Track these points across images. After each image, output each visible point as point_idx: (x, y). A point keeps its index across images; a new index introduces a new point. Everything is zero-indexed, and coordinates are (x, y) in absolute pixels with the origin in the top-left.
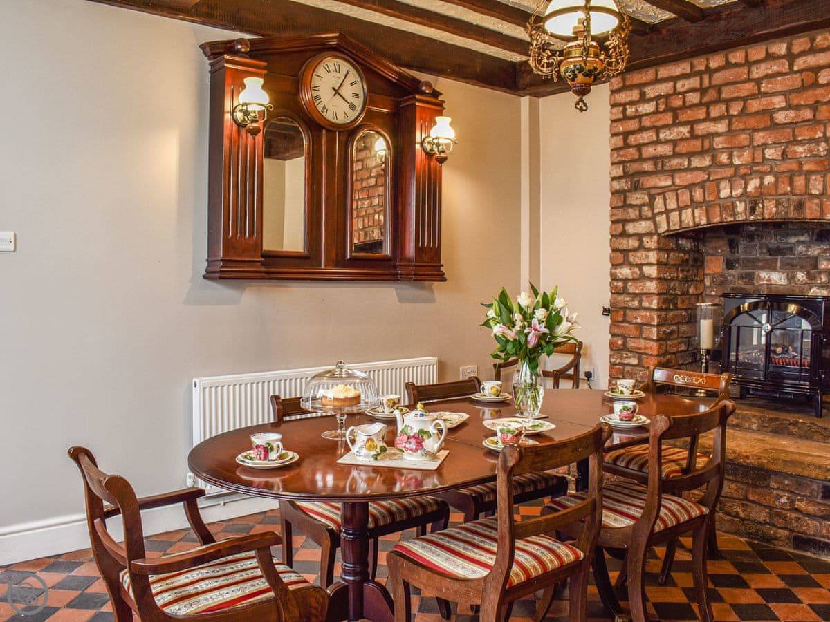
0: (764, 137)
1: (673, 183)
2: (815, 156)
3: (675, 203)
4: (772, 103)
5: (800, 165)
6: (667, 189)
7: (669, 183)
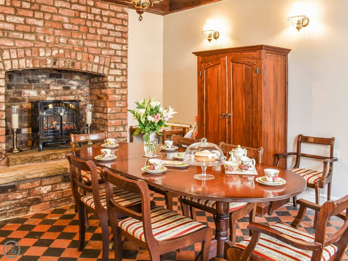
0: (59, 33)
1: (15, 45)
2: (79, 45)
3: (16, 55)
4: (63, 19)
5: (74, 48)
6: (11, 47)
7: (12, 44)
